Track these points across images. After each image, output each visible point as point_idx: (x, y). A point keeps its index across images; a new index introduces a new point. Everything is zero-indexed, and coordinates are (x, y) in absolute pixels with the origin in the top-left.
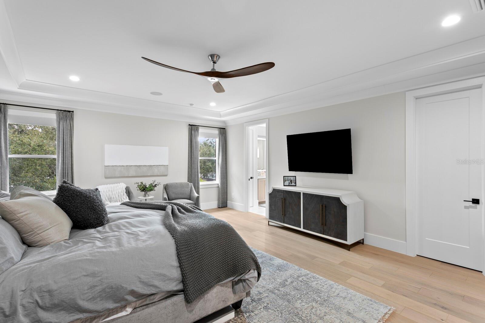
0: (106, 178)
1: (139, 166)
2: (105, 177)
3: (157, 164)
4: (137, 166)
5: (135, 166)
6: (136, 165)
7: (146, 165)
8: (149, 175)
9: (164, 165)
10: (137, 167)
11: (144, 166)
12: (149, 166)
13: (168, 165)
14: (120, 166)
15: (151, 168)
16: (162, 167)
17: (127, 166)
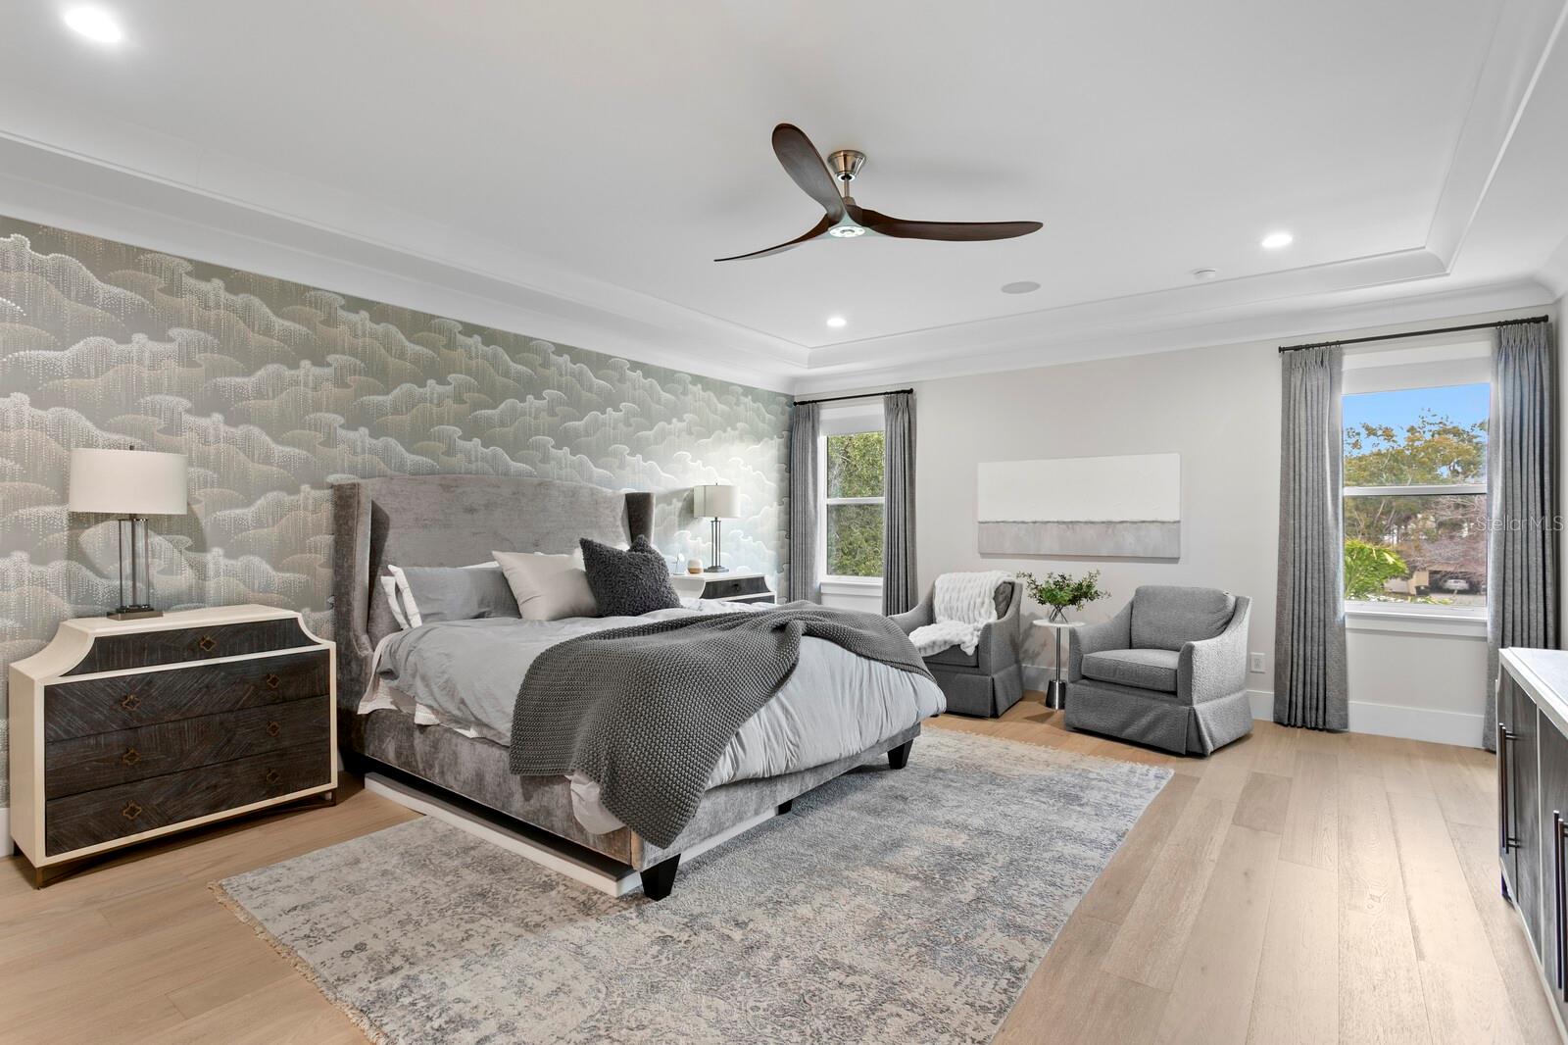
0: (984, 555)
1: (1072, 522)
2: (981, 554)
3: (1135, 519)
4: (1064, 522)
5: (1058, 522)
6: (1060, 520)
7: (1093, 520)
8: (1104, 553)
9: (1163, 522)
10: (1064, 526)
11: (1086, 522)
12: (1103, 522)
13: (1179, 522)
14: (1014, 522)
15: (1110, 531)
16: (1152, 526)
17: (1035, 522)
